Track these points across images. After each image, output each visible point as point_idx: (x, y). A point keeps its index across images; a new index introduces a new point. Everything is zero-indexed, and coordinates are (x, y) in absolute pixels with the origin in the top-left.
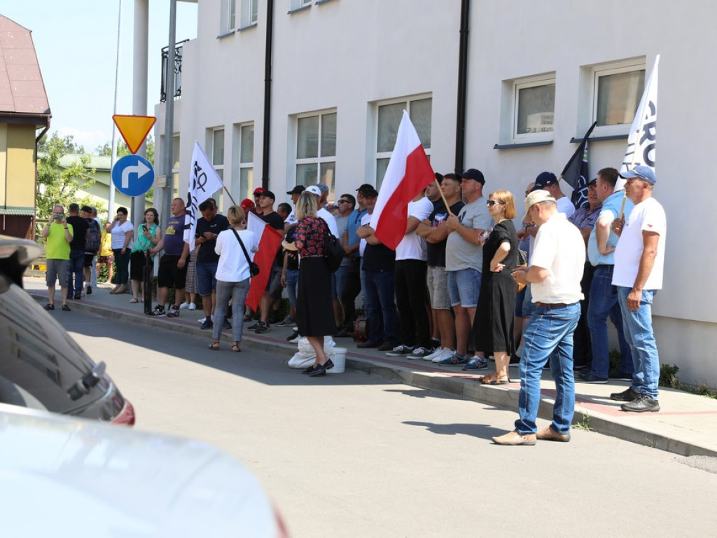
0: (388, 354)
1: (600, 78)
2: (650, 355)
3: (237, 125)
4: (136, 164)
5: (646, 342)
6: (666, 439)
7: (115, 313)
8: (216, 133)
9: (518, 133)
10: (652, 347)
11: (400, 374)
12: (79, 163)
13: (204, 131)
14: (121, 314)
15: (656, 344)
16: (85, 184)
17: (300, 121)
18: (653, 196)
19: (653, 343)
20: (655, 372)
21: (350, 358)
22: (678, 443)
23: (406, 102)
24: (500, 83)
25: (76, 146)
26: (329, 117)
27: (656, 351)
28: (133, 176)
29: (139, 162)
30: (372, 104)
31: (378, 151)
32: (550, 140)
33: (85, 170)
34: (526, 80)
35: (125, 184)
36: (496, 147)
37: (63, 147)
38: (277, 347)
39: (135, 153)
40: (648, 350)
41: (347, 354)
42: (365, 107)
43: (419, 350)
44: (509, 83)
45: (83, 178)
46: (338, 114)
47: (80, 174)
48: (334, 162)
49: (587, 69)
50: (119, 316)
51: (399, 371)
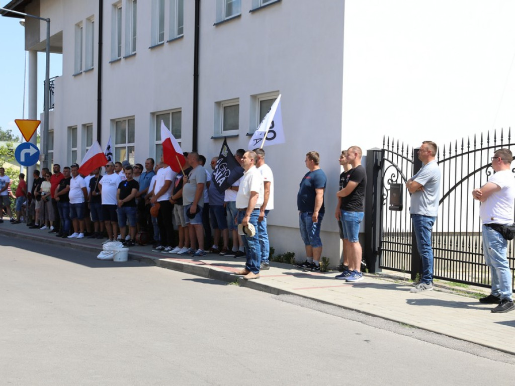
0: (153, 251)
1: (261, 101)
2: (265, 242)
3: (84, 125)
4: (29, 148)
5: (264, 236)
6: (270, 287)
7: (13, 234)
8: (73, 130)
9: (224, 130)
10: (266, 239)
11: (155, 261)
12: (6, 146)
13: (66, 129)
14: (17, 234)
15: (268, 236)
16: (9, 160)
17: (116, 123)
18: (266, 163)
19: (266, 236)
20: (267, 251)
21: (130, 253)
22: (275, 289)
23: (169, 113)
24: (214, 103)
25: (13, 136)
26: (131, 121)
27: (268, 241)
28: (27, 155)
29: (31, 147)
30: (153, 114)
31: (156, 140)
32: (237, 134)
33: (9, 151)
34: (227, 102)
35: (23, 159)
36: (212, 138)
37: (5, 136)
38: (96, 249)
39: (29, 140)
40: (264, 240)
41: (129, 251)
42: (149, 115)
43: (169, 248)
44: (218, 104)
45: (8, 156)
46: (136, 120)
47: (6, 153)
48: (134, 146)
49: (254, 97)
50: (15, 235)
51: (154, 259)
